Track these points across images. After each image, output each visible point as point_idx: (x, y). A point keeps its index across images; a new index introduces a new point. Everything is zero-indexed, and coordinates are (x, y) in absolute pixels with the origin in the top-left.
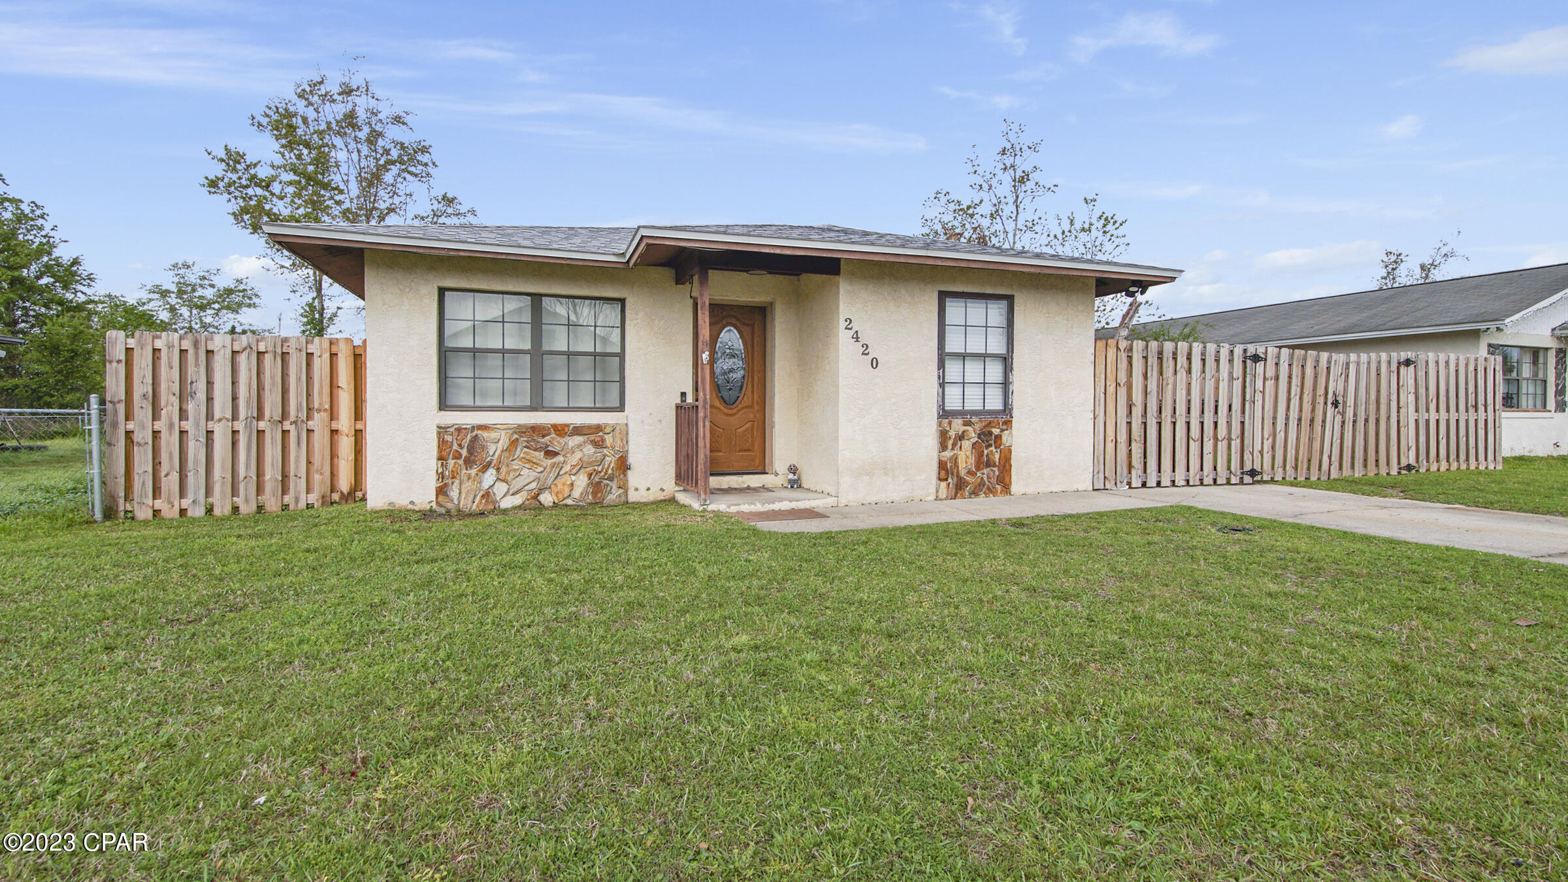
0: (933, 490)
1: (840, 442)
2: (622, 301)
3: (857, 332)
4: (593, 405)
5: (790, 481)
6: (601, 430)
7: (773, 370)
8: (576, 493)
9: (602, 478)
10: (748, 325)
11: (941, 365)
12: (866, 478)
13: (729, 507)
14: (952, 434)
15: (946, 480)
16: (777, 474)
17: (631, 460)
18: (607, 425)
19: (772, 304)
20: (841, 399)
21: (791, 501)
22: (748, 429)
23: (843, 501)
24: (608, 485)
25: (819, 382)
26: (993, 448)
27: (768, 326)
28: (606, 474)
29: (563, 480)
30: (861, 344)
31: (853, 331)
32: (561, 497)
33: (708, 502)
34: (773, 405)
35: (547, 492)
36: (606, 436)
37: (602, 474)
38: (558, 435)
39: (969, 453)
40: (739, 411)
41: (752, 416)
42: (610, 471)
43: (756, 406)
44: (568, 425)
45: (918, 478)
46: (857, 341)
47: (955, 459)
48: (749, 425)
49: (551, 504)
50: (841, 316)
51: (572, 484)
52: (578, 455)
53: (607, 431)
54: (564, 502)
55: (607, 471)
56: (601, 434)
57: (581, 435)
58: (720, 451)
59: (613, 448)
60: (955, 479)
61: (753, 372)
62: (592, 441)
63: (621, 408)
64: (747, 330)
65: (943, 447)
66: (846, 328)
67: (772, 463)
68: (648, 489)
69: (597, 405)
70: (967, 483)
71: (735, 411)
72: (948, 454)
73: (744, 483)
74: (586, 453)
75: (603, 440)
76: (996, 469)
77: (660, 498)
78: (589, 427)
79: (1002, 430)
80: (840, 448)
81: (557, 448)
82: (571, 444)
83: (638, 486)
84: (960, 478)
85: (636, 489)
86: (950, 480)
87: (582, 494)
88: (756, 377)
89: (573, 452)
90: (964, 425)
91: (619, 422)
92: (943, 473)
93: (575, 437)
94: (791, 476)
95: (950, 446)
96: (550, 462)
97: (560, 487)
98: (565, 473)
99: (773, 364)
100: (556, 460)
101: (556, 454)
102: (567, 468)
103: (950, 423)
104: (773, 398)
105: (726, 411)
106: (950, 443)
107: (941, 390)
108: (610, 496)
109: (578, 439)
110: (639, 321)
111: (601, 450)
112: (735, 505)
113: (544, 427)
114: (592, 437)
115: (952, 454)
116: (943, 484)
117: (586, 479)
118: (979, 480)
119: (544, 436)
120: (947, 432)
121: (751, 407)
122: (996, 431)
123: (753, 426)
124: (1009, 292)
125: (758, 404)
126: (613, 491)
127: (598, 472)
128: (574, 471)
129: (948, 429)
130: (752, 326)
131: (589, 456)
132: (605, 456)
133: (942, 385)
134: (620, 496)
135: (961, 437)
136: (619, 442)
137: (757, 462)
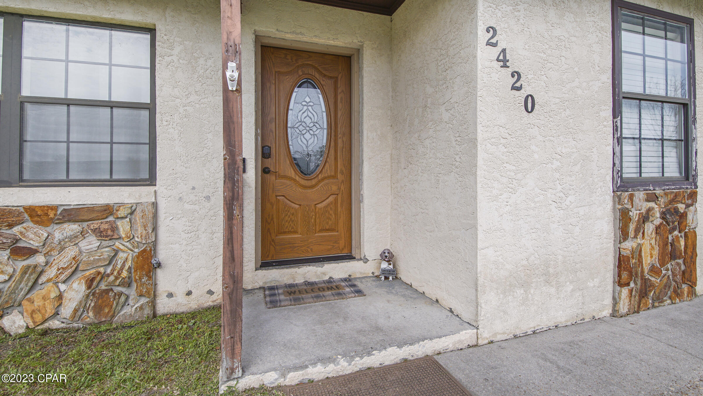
0: (608, 301)
1: (481, 236)
2: (151, 31)
3: (504, 51)
4: (108, 177)
5: (384, 271)
6: (111, 214)
7: (360, 132)
8: (67, 311)
9: (112, 284)
10: (331, 78)
11: (617, 112)
12: (520, 292)
13: (284, 375)
14: (634, 214)
15: (628, 284)
16: (366, 261)
17: (162, 255)
18: (121, 205)
19: (359, 51)
20: (480, 162)
21: (400, 346)
22: (331, 203)
23: (486, 335)
24: (120, 294)
25: (427, 142)
26: (676, 233)
27: (355, 76)
28: (116, 278)
29: (44, 292)
30: (510, 71)
31: (499, 49)
32: (39, 318)
33: (238, 373)
34: (360, 174)
35: (16, 312)
36: (119, 223)
37: (112, 278)
38: (36, 223)
39: (653, 242)
40: (320, 182)
41: (334, 188)
42: (125, 274)
43: (339, 176)
44: (54, 208)
45: (590, 284)
46: (505, 66)
47: (638, 252)
48: (331, 199)
49: (22, 331)
50: (480, 23)
51: (60, 297)
52: (71, 252)
53: (121, 213)
54: (46, 325)
55: (119, 273)
56: (111, 219)
57: (75, 221)
58: (296, 232)
59: (131, 239)
60: (639, 282)
61: (336, 136)
62: (94, 231)
63: (151, 180)
64: (328, 83)
65: (624, 235)
66: (488, 44)
67: (359, 246)
68: (189, 293)
69: (115, 177)
70: (652, 285)
71: (314, 182)
72: (629, 245)
73: (324, 274)
74: (83, 249)
75: (114, 229)
76: (681, 261)
77: (206, 305)
78: (91, 209)
79: (688, 206)
80: (480, 245)
81: (35, 244)
82: (58, 235)
83: (172, 290)
84: (645, 281)
85: (170, 295)
86: (632, 285)
87: (76, 311)
88: (340, 141)
89: (62, 249)
90: (648, 200)
91: (143, 200)
92: (625, 275)
93: (65, 225)
94: (385, 265)
95: (632, 234)
96: (21, 264)
97: (38, 303)
98: (49, 281)
99: (360, 124)
100: (31, 261)
101: (31, 252)
102: (51, 273)
103: (631, 197)
104: (361, 164)
105: (303, 182)
106: (632, 227)
107: (617, 149)
108: (127, 310)
109: (72, 228)
110: (175, 58)
111: (111, 243)
112: (296, 368)
113: (10, 212)
114: (95, 225)
115: (635, 245)
116: (625, 291)
117: (83, 287)
118: (665, 280)
119: (11, 226)
120: (629, 210)
121: (334, 177)
122: (681, 207)
123: (336, 200)
124: (685, 14)
125: (342, 173)
126: (131, 302)
127: (104, 276)
128: (63, 277)
129: (629, 206)
130: (336, 79)
131: (90, 253)
132: (116, 252)
133: (619, 140)
134: (141, 308)
135: (645, 218)
136: (140, 230)
137: (342, 243)
